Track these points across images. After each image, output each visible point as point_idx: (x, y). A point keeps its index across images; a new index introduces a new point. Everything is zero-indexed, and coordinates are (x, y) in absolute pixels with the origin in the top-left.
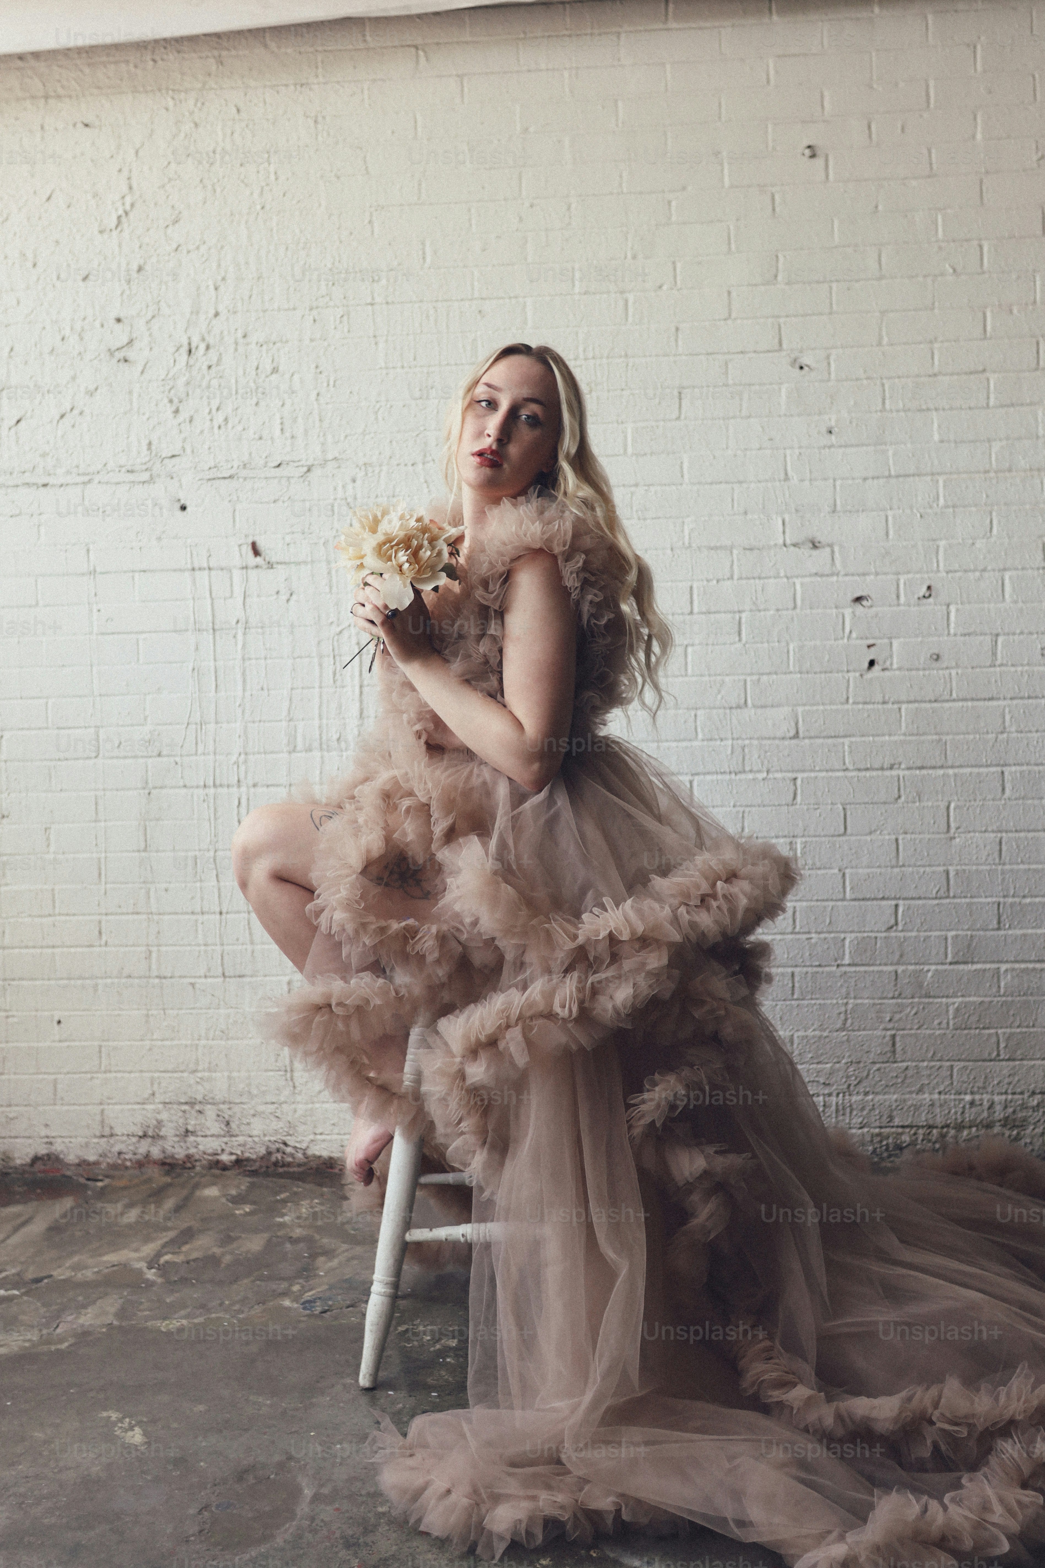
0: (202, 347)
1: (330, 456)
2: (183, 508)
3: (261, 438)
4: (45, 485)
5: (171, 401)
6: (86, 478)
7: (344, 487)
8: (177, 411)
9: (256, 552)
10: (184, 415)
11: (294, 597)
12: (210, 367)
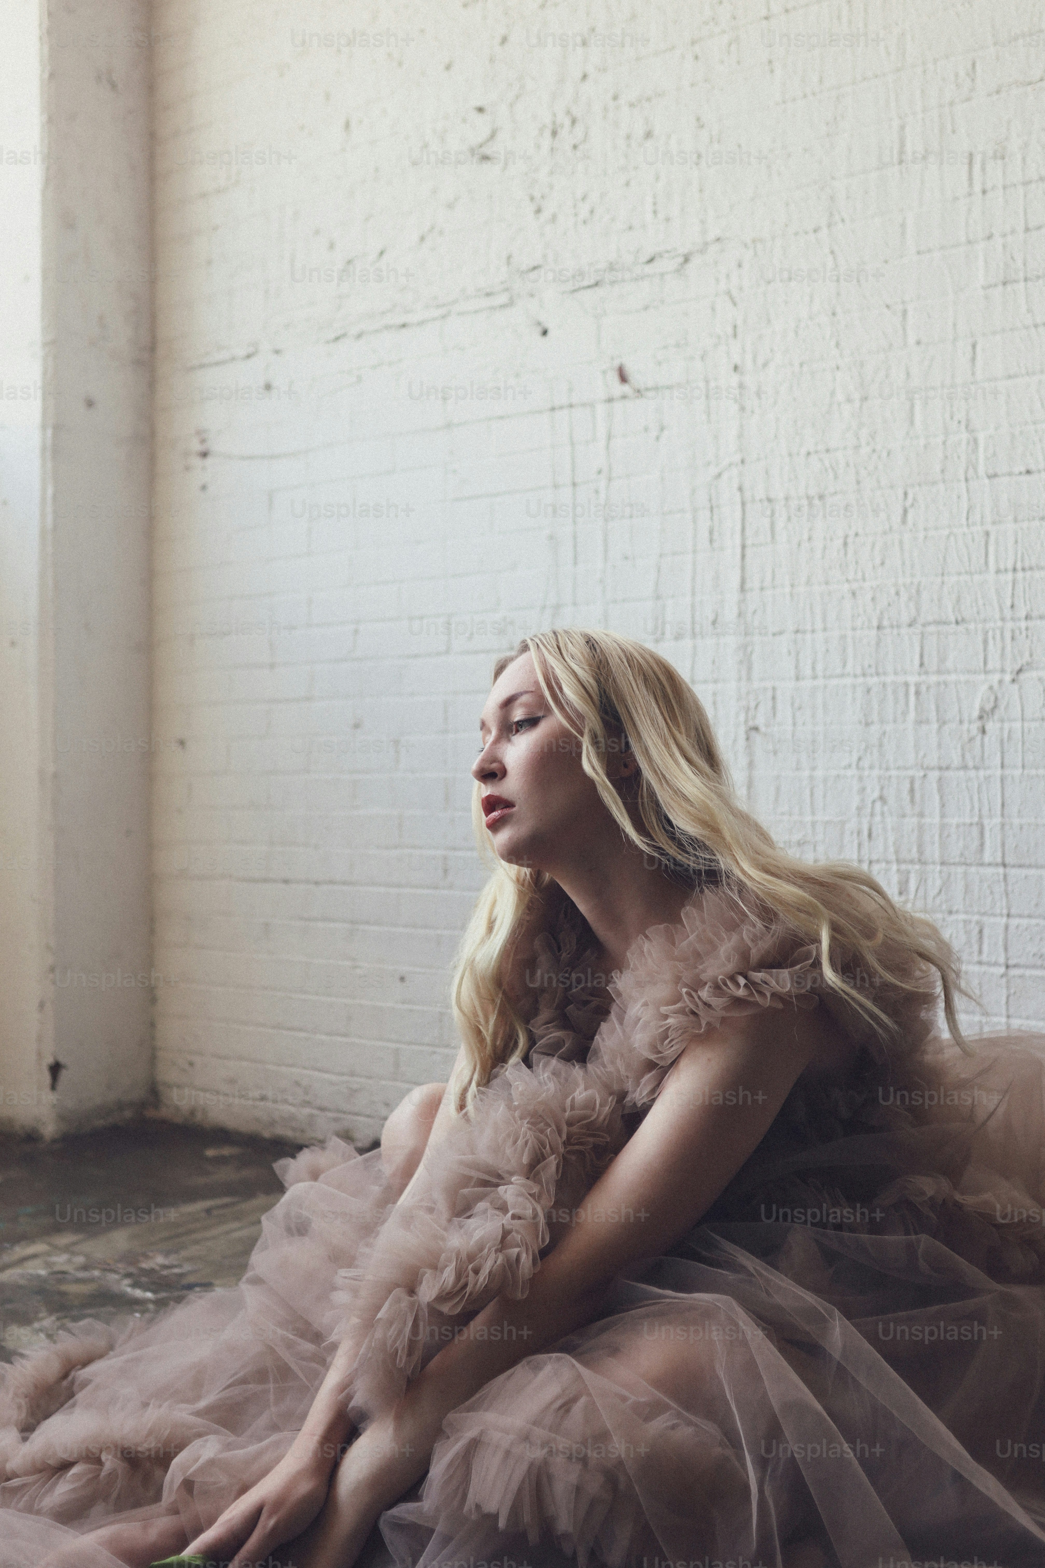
0: (567, 122)
1: (711, 236)
2: (545, 333)
3: (630, 228)
4: (404, 326)
5: (532, 199)
6: (442, 311)
7: (728, 276)
8: (538, 211)
9: (623, 378)
10: (546, 215)
11: (666, 432)
12: (575, 147)
